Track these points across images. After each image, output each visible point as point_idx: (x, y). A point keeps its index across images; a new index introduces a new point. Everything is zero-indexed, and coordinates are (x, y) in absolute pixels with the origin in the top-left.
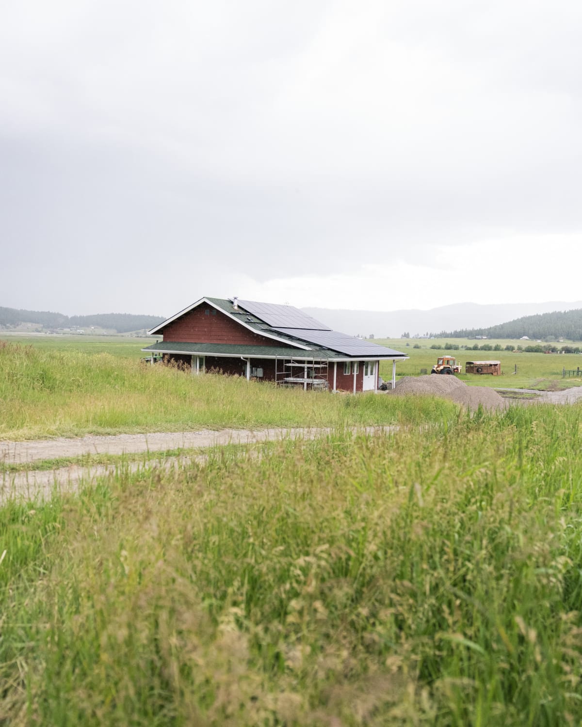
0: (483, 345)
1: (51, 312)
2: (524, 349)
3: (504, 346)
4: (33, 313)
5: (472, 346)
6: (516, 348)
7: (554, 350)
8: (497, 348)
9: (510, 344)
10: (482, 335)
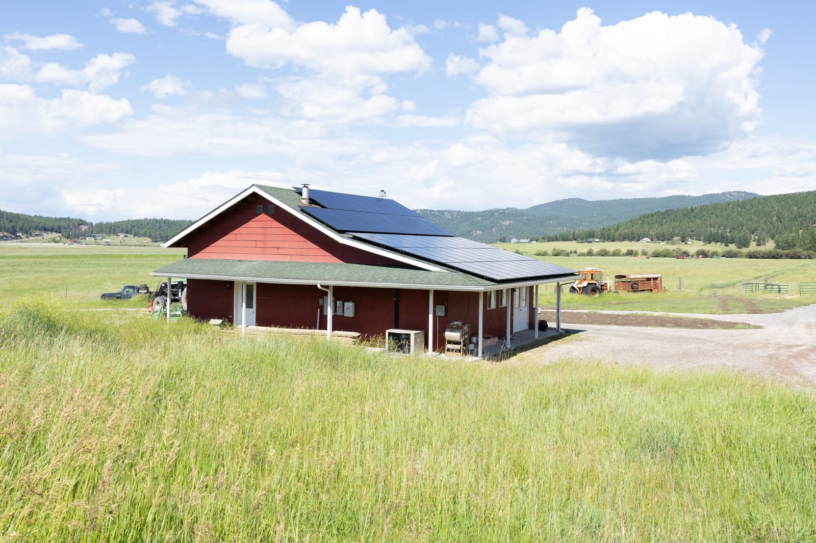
0: (599, 250)
1: (71, 218)
2: (649, 254)
3: (624, 251)
4: (49, 219)
5: (585, 251)
6: (640, 253)
7: (685, 254)
8: (616, 254)
9: (630, 248)
10: (593, 237)
